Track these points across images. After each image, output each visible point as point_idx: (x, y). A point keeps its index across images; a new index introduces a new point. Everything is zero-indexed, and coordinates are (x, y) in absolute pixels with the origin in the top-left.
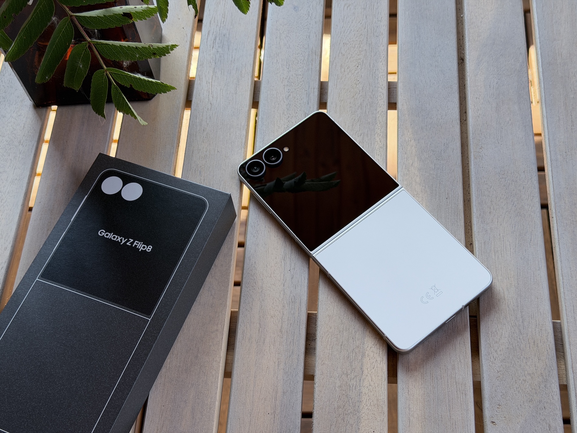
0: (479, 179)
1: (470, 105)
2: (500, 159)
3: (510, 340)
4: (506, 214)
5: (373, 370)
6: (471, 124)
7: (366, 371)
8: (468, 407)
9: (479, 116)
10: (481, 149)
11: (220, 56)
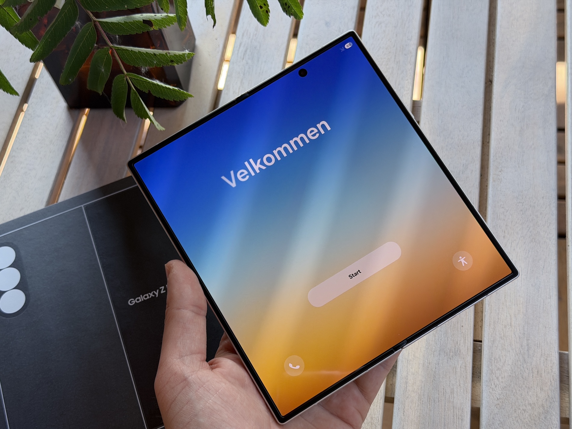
0: (496, 202)
2: (520, 183)
3: (513, 368)
4: (521, 239)
9: (501, 139)
10: (500, 172)
11: (249, 68)
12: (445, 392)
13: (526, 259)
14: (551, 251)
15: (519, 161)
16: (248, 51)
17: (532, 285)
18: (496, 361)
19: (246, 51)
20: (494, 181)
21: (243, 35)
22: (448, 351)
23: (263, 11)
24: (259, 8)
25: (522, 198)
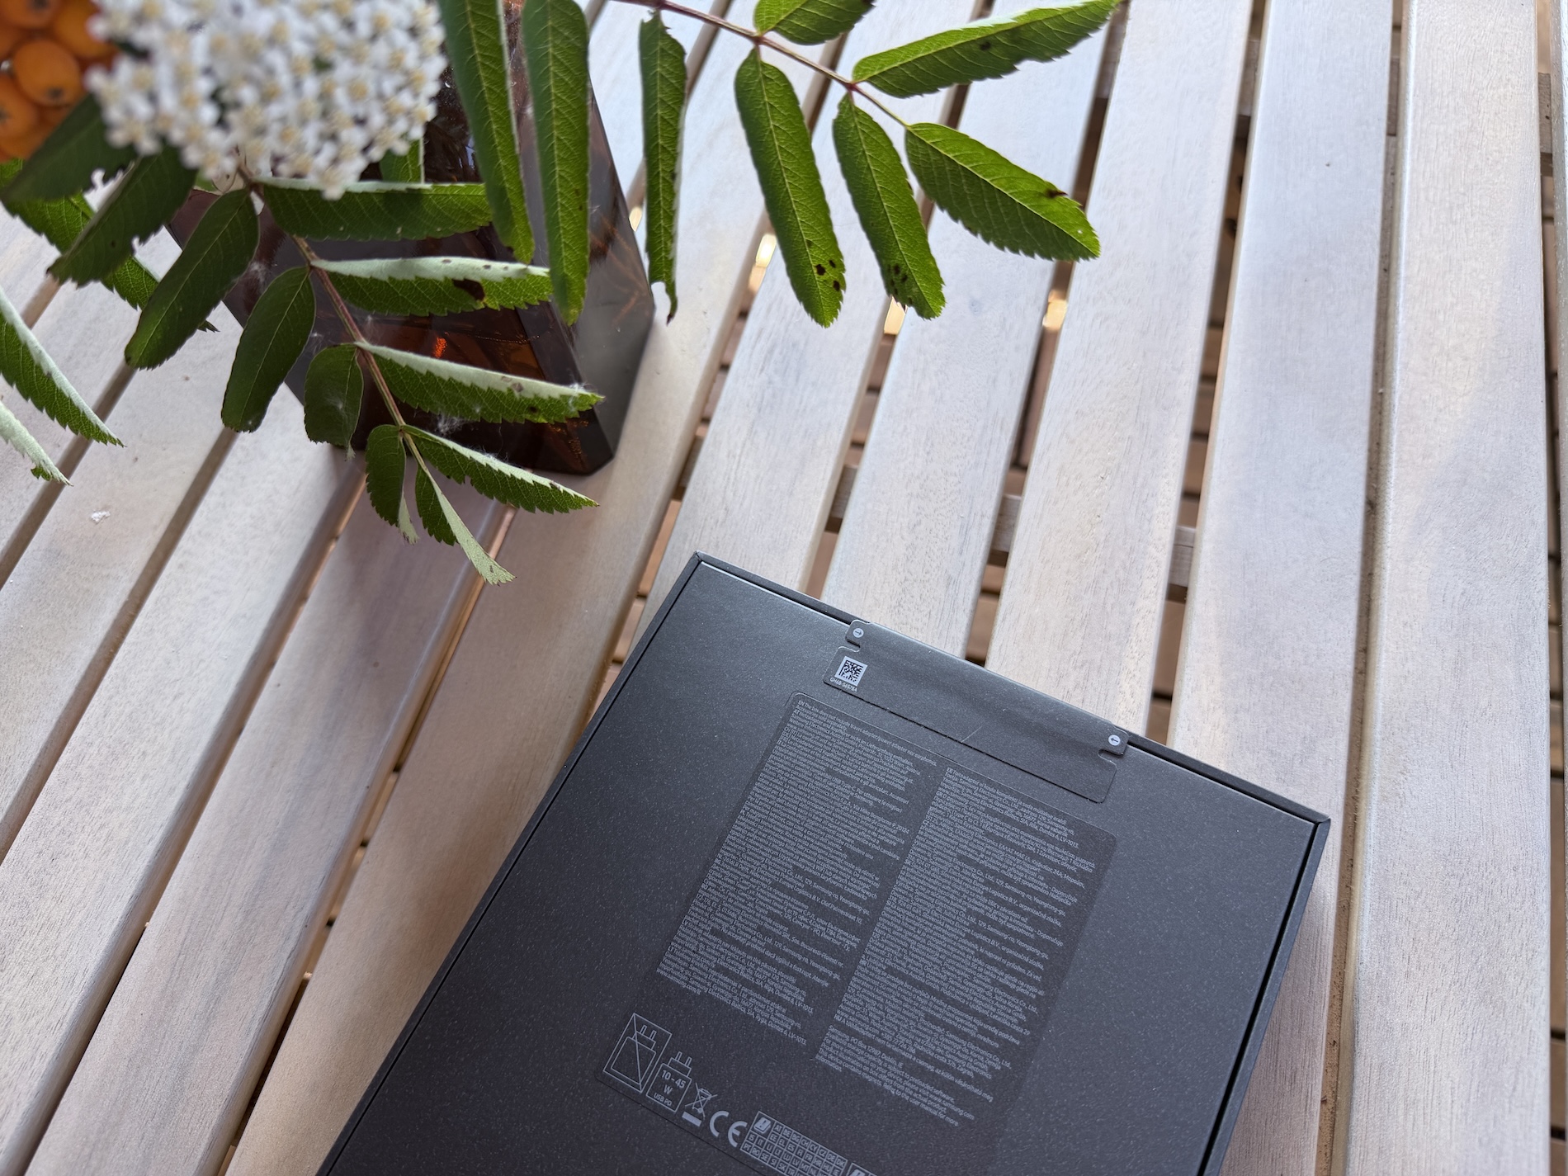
0: (1389, 862)
1: (1384, 639)
2: (1453, 817)
4: (1453, 988)
6: (1381, 696)
9: (1406, 677)
10: (1402, 773)
11: (774, 396)
13: (1466, 1053)
14: (1536, 1040)
15: (1452, 748)
16: (777, 351)
17: (1480, 1141)
19: (771, 351)
20: (1385, 799)
21: (769, 310)
23: (825, 281)
24: (815, 271)
25: (1460, 863)
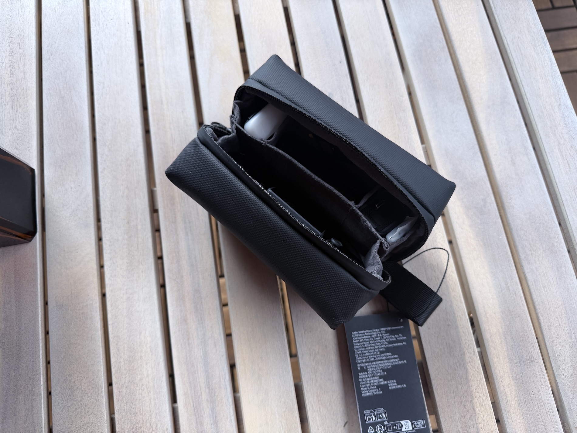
2: (527, 206)
4: (543, 253)
5: (483, 408)
7: (478, 409)
8: (556, 420)
12: (534, 393)
13: (552, 268)
15: (519, 187)
18: (559, 357)
22: (525, 360)
25: (533, 218)
